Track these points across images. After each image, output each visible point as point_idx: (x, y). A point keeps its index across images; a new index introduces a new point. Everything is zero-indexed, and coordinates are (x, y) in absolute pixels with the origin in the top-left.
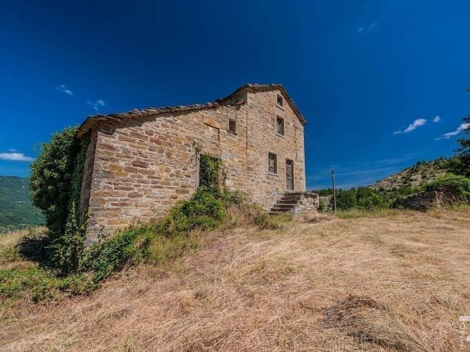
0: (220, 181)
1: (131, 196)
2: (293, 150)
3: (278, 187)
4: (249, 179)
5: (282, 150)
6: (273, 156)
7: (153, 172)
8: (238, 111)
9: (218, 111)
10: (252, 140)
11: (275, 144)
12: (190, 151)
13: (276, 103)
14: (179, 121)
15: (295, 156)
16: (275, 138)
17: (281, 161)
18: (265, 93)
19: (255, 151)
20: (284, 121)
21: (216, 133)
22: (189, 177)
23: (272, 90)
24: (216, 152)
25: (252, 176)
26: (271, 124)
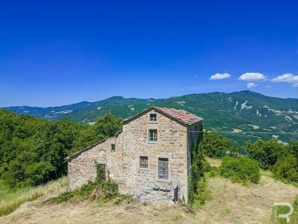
0: (107, 175)
1: (76, 179)
2: (168, 151)
3: (149, 178)
4: (124, 173)
5: (154, 153)
6: (144, 158)
7: (81, 172)
8: (117, 138)
9: (106, 142)
10: (126, 152)
11: (146, 150)
12: (93, 163)
13: (149, 121)
14: (89, 152)
15: (172, 155)
16: (147, 146)
17: (153, 161)
18: (138, 120)
19: (129, 157)
20: (158, 131)
21: (105, 153)
22: (93, 173)
23: (145, 114)
24: (104, 162)
25: (126, 172)
26: (144, 138)
